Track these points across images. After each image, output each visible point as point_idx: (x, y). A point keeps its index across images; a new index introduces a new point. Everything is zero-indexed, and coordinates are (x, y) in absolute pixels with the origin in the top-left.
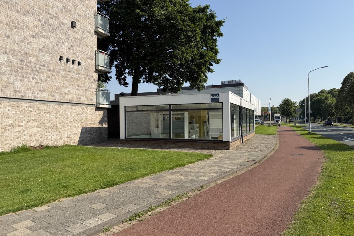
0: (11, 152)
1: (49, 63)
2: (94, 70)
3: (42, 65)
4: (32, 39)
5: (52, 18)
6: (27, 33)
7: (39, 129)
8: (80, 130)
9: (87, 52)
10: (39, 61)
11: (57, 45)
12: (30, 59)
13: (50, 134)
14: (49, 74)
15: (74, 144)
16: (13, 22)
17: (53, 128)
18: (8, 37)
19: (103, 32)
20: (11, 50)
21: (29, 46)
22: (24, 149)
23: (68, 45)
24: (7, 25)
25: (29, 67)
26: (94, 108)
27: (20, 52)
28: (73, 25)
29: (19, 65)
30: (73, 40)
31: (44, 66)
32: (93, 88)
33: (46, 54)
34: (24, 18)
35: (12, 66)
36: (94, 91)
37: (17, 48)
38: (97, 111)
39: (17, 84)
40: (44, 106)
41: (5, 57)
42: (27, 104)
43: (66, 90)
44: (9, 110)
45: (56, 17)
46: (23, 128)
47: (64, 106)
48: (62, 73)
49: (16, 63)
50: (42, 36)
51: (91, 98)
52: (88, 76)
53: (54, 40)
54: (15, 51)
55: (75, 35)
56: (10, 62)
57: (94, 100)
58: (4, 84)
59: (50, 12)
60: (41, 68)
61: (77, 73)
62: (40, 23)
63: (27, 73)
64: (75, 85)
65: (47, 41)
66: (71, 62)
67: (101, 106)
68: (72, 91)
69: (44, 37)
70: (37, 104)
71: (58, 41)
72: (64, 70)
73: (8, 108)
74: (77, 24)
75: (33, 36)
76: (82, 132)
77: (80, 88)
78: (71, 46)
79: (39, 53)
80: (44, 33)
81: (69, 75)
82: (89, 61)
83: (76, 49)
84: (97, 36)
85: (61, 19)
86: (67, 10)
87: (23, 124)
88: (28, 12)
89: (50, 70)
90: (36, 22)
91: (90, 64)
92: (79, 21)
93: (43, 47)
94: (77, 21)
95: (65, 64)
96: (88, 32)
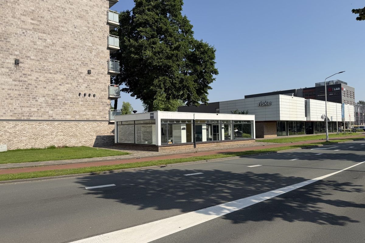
0: (45, 149)
1: (71, 98)
2: (107, 98)
3: (66, 100)
4: (60, 86)
5: (73, 72)
6: (57, 83)
7: (65, 137)
8: (95, 137)
9: (101, 87)
10: (64, 98)
11: (77, 86)
12: (58, 97)
13: (72, 139)
14: (71, 104)
15: (90, 146)
16: (48, 79)
17: (75, 136)
18: (45, 88)
19: (114, 72)
20: (47, 95)
21: (58, 91)
22: (53, 147)
23: (86, 85)
24: (45, 82)
25: (58, 102)
26: (108, 123)
27: (52, 95)
28: (89, 72)
29: (52, 102)
30: (90, 81)
31: (68, 100)
32: (107, 110)
33: (69, 93)
34: (55, 76)
35: (47, 103)
36: (107, 112)
37: (50, 93)
38: (109, 125)
39: (51, 112)
40: (68, 124)
41: (44, 99)
42: (56, 123)
43: (84, 113)
44: (45, 127)
45: (76, 70)
46: (54, 136)
47: (83, 123)
48: (81, 103)
49: (50, 101)
50: (66, 83)
51: (105, 116)
52: (102, 102)
53: (75, 84)
54: (49, 95)
55: (91, 78)
56: (46, 101)
57: (108, 117)
58: (43, 113)
59: (72, 68)
60: (66, 101)
61: (93, 102)
62: (65, 76)
63: (57, 106)
64: (91, 109)
65: (70, 86)
66: (88, 96)
67: (111, 121)
68: (89, 113)
69: (68, 84)
70: (63, 123)
71: (78, 84)
72: (82, 101)
73: (45, 126)
74: (92, 71)
75: (61, 85)
76: (96, 139)
77: (95, 111)
78: (88, 85)
79: (64, 94)
80: (68, 81)
82: (102, 92)
83: (92, 87)
84: (110, 76)
85: (80, 71)
86: (84, 64)
87: (54, 134)
88: (57, 72)
89: (72, 102)
90: (62, 76)
91: (103, 95)
92: (94, 69)
93: (67, 90)
94: (93, 69)
95: (83, 97)
96: (102, 74)
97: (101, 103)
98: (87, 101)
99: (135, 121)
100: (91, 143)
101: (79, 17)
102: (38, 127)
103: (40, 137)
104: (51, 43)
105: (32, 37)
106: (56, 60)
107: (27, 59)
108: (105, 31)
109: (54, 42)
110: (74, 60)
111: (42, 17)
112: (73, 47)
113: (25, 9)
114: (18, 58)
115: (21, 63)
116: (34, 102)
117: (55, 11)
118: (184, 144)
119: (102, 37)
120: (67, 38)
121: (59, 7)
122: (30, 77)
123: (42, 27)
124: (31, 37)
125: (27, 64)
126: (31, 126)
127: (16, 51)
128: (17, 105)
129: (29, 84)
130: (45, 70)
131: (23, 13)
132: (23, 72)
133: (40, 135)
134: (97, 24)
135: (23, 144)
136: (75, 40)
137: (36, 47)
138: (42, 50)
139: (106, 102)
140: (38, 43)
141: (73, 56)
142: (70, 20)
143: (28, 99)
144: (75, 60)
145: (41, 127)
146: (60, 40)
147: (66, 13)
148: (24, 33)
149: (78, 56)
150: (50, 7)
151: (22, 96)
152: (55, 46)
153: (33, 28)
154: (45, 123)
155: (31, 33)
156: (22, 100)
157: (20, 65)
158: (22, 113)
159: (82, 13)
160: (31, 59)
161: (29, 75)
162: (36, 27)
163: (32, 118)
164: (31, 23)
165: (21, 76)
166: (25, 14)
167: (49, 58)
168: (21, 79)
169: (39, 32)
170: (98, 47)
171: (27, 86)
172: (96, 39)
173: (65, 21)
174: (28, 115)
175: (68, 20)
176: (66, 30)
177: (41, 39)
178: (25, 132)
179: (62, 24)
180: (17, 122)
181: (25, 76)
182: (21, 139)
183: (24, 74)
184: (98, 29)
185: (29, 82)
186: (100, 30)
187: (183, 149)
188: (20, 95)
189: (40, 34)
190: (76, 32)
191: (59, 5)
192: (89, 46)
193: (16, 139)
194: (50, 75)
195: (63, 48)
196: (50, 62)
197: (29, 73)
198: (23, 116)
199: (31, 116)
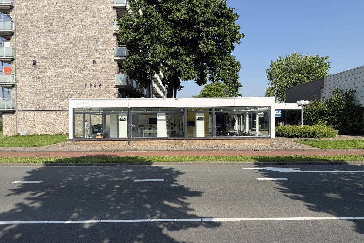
1: (78, 89)
2: (114, 86)
4: (68, 79)
5: (80, 64)
6: (66, 76)
9: (107, 76)
10: (72, 89)
11: (83, 78)
12: (67, 89)
14: (78, 95)
16: (58, 74)
18: (56, 82)
19: (120, 58)
20: (57, 88)
21: (67, 83)
23: (91, 76)
24: (55, 76)
25: (66, 94)
27: (62, 88)
29: (62, 94)
30: (95, 71)
31: (75, 91)
33: (76, 85)
34: (64, 70)
35: (58, 95)
37: (60, 86)
39: (61, 103)
41: (55, 91)
45: (83, 62)
46: (64, 124)
48: (87, 93)
49: (60, 93)
53: (81, 75)
55: (97, 68)
56: (57, 93)
58: (54, 104)
59: (79, 61)
60: (73, 93)
61: (99, 91)
62: (72, 69)
65: (77, 77)
66: (94, 86)
69: (75, 76)
71: (84, 76)
72: (88, 91)
73: (56, 115)
74: (97, 60)
78: (94, 76)
79: (72, 85)
80: (75, 74)
81: (92, 93)
83: (98, 76)
84: (116, 63)
85: (86, 62)
86: (90, 55)
87: (64, 122)
88: (66, 66)
89: (79, 93)
90: (70, 70)
91: (110, 84)
92: (100, 58)
93: (75, 82)
94: (98, 58)
95: (89, 87)
96: (109, 62)
97: (108, 92)
98: (93, 91)
101: (85, 9)
104: (61, 41)
107: (42, 59)
109: (63, 39)
111: (52, 19)
112: (80, 41)
114: (35, 59)
115: (37, 62)
116: (47, 95)
117: (63, 11)
119: (108, 24)
120: (74, 33)
121: (67, 5)
122: (44, 74)
123: (53, 28)
124: (44, 39)
125: (42, 63)
126: (45, 115)
127: (34, 53)
128: (35, 98)
129: (43, 80)
130: (55, 66)
132: (39, 70)
134: (103, 11)
136: (82, 33)
137: (48, 47)
138: (53, 48)
139: (113, 91)
140: (50, 43)
141: (80, 49)
142: (77, 15)
144: (82, 52)
146: (68, 36)
147: (73, 10)
148: (39, 37)
149: (84, 49)
150: (59, 8)
152: (64, 43)
153: (46, 31)
154: (56, 113)
155: (44, 35)
157: (37, 64)
158: (39, 105)
159: (88, 5)
160: (45, 58)
161: (43, 72)
162: (48, 29)
163: (46, 109)
164: (44, 27)
165: (38, 74)
166: (40, 20)
167: (59, 54)
168: (38, 76)
169: (51, 33)
170: (104, 35)
171: (42, 82)
172: (102, 27)
173: (72, 17)
175: (75, 16)
176: (73, 25)
177: (52, 39)
179: (69, 22)
180: (36, 113)
181: (40, 73)
184: (104, 17)
185: (44, 78)
186: (107, 17)
188: (37, 90)
189: (51, 35)
190: (82, 25)
192: (95, 36)
193: (35, 126)
194: (60, 70)
195: (71, 43)
196: (59, 58)
197: (44, 70)
198: (40, 107)
199: (45, 107)
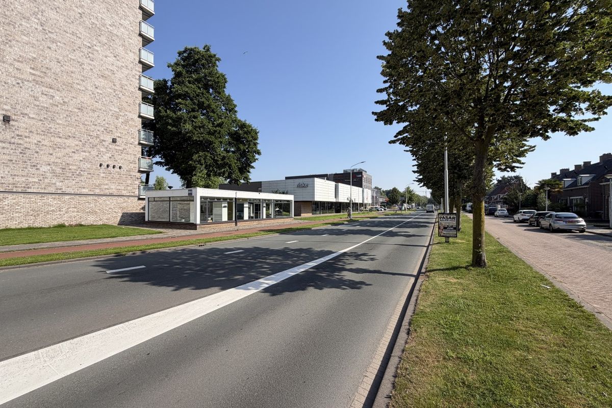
0: (50, 228)
1: (89, 169)
2: (137, 171)
3: (82, 171)
4: (73, 154)
5: (93, 138)
6: (68, 150)
7: (79, 213)
8: (120, 215)
9: (129, 159)
10: (79, 168)
11: (97, 156)
12: (71, 167)
13: (90, 216)
14: (89, 176)
15: (114, 224)
16: (56, 145)
17: (94, 212)
18: (51, 154)
19: (146, 143)
20: (53, 162)
21: (70, 159)
22: (62, 226)
23: (109, 155)
24: (50, 147)
25: (70, 172)
26: (137, 198)
27: (61, 163)
28: (114, 141)
29: (61, 172)
30: (115, 151)
31: (84, 171)
32: (136, 184)
33: (86, 163)
34: (66, 141)
35: (54, 173)
36: (136, 187)
37: (59, 161)
38: (139, 201)
40: (84, 198)
41: (49, 167)
42: (67, 197)
43: (106, 187)
44: (51, 201)
45: (97, 137)
46: (64, 212)
47: (104, 198)
48: (102, 175)
49: (58, 170)
50: (83, 151)
51: (133, 191)
52: (130, 175)
53: (94, 153)
54: (57, 163)
55: (117, 148)
56: (53, 170)
57: (137, 193)
58: (47, 184)
59: (91, 134)
61: (118, 174)
63: (68, 177)
64: (115, 183)
66: (112, 167)
67: (141, 197)
68: (112, 187)
69: (85, 152)
70: (77, 197)
71: (98, 154)
72: (104, 173)
73: (50, 200)
74: (118, 139)
75: (74, 152)
76: (122, 216)
77: (121, 185)
78: (112, 156)
79: (80, 163)
80: (85, 149)
81: (109, 176)
82: (131, 165)
83: (117, 157)
84: (140, 147)
85: (102, 138)
86: (108, 131)
87: (64, 210)
88: (70, 137)
89: (90, 174)
90: (77, 143)
91: (132, 167)
92: (121, 138)
93: (84, 159)
94: (119, 137)
95: (105, 168)
96: (132, 144)
97: (129, 177)
98: (110, 173)
99: (170, 197)
100: (115, 219)
101: (103, 76)
102: (39, 201)
103: (42, 214)
104: (62, 102)
105: (32, 91)
106: (67, 122)
107: (23, 117)
108: (136, 97)
109: (66, 100)
110: (93, 124)
111: (47, 68)
112: (93, 110)
113: (21, 54)
114: (9, 114)
115: (13, 120)
116: (33, 171)
117: (67, 64)
118: (225, 222)
119: (132, 104)
120: (85, 99)
121: (74, 60)
122: (27, 140)
123: (49, 80)
124: (30, 89)
125: (24, 123)
126: (29, 199)
127: (6, 104)
128: (6, 173)
129: (26, 148)
130: (51, 133)
131: (19, 58)
132: (17, 132)
133: (42, 211)
134: (126, 87)
135: (15, 222)
136: (96, 102)
137: (38, 103)
139: (135, 176)
140: (40, 98)
141: (93, 120)
142: (89, 78)
143: (24, 166)
144: (96, 125)
145: (43, 201)
146: (74, 100)
147: (83, 69)
148: (18, 83)
149: (99, 121)
150: (61, 58)
151: (14, 162)
152: (67, 106)
153: (34, 80)
154: (50, 196)
155: (31, 85)
156: (14, 167)
157: (11, 123)
159: (107, 72)
160: (30, 118)
161: (26, 137)
162: (38, 79)
164: (30, 73)
165: (13, 137)
166: (21, 60)
167: (57, 118)
168: (13, 140)
169: (43, 86)
170: (127, 113)
171: (22, 150)
172: (125, 105)
173: (83, 78)
174: (23, 186)
175: (87, 78)
176: (84, 89)
177: (46, 95)
178: (19, 207)
179: (77, 81)
181: (19, 137)
182: (12, 215)
183: (18, 135)
184: (127, 94)
185: (27, 145)
186: (130, 96)
187: (224, 227)
188: (12, 161)
189: (44, 89)
190: (98, 93)
191: (73, 58)
192: (115, 111)
195: (79, 109)
196: (59, 124)
197: (27, 134)
198: (16, 187)
199: (28, 188)
